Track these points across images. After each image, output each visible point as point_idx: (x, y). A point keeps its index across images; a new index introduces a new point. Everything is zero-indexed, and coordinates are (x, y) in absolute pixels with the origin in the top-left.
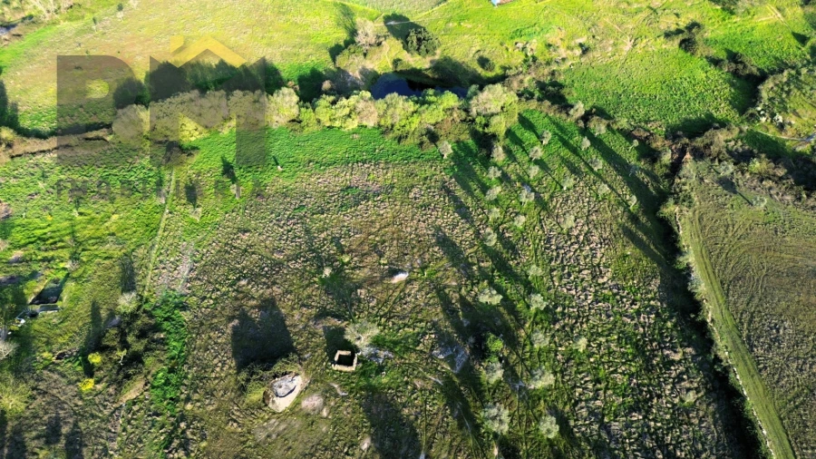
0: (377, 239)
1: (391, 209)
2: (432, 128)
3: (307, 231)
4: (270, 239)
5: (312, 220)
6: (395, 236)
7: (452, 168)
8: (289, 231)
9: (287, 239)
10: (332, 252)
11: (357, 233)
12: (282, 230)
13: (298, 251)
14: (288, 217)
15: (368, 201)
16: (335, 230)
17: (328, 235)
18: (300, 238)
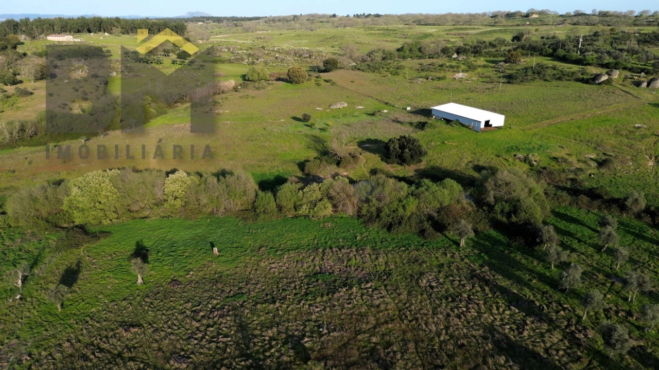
0: (374, 340)
1: (393, 299)
2: (435, 215)
3: (242, 327)
4: (173, 337)
5: (253, 312)
6: (409, 335)
7: (479, 256)
8: (209, 326)
9: (203, 337)
10: (285, 358)
11: (335, 330)
12: (197, 325)
13: (218, 357)
14: (213, 308)
15: (351, 288)
16: (292, 326)
17: (279, 333)
18: (226, 336)
